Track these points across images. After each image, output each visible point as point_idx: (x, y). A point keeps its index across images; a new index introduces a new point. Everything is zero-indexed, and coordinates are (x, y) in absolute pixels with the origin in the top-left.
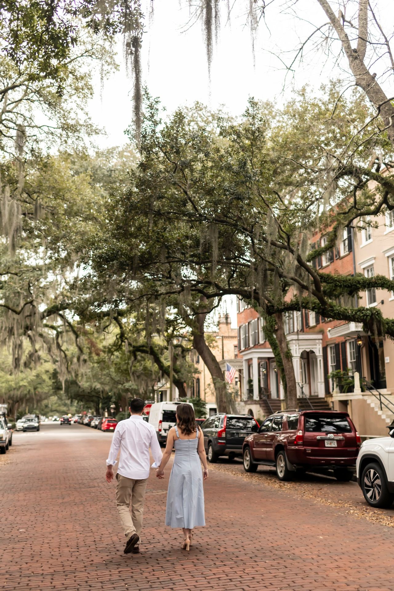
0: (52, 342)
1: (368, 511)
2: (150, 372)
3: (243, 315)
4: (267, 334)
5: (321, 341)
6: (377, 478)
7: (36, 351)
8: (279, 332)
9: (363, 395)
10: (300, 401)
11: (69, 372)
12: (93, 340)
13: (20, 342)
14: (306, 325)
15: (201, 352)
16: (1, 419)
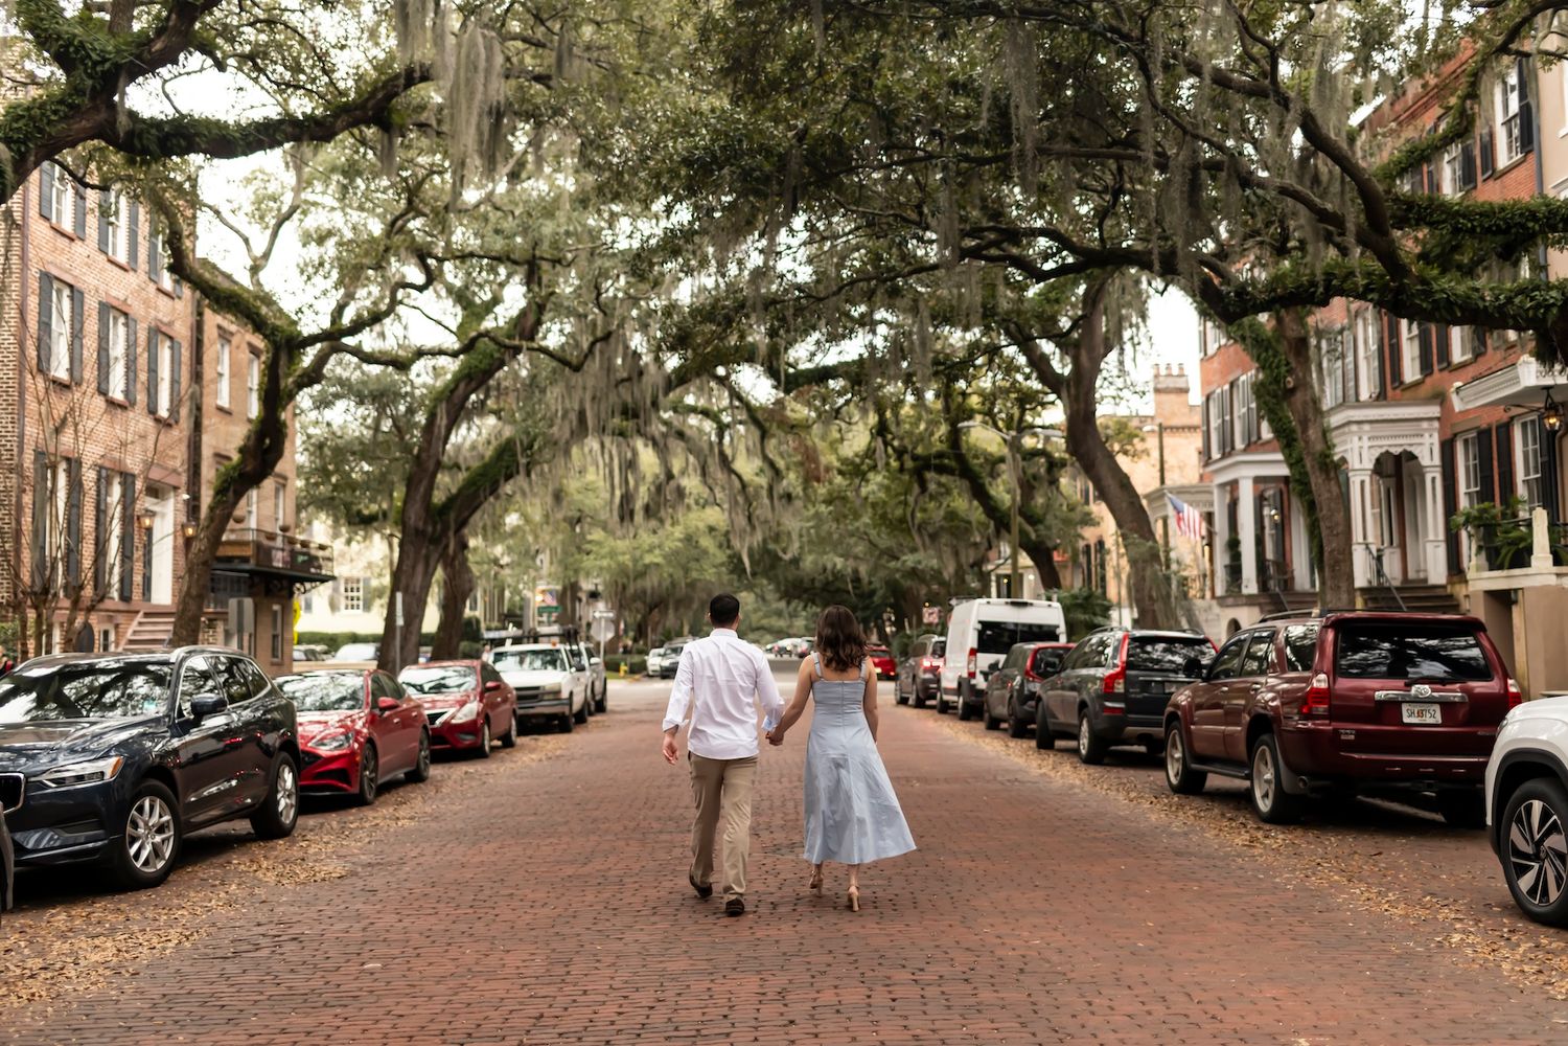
0: (707, 452)
1: (1514, 938)
2: (963, 525)
3: (1215, 364)
4: (1266, 403)
5: (1436, 424)
6: (1554, 828)
7: (671, 477)
8: (1299, 397)
9: (1558, 575)
10: (1371, 593)
11: (753, 528)
12: (809, 443)
13: (629, 455)
14: (1393, 382)
15: (1089, 467)
16: (559, 646)
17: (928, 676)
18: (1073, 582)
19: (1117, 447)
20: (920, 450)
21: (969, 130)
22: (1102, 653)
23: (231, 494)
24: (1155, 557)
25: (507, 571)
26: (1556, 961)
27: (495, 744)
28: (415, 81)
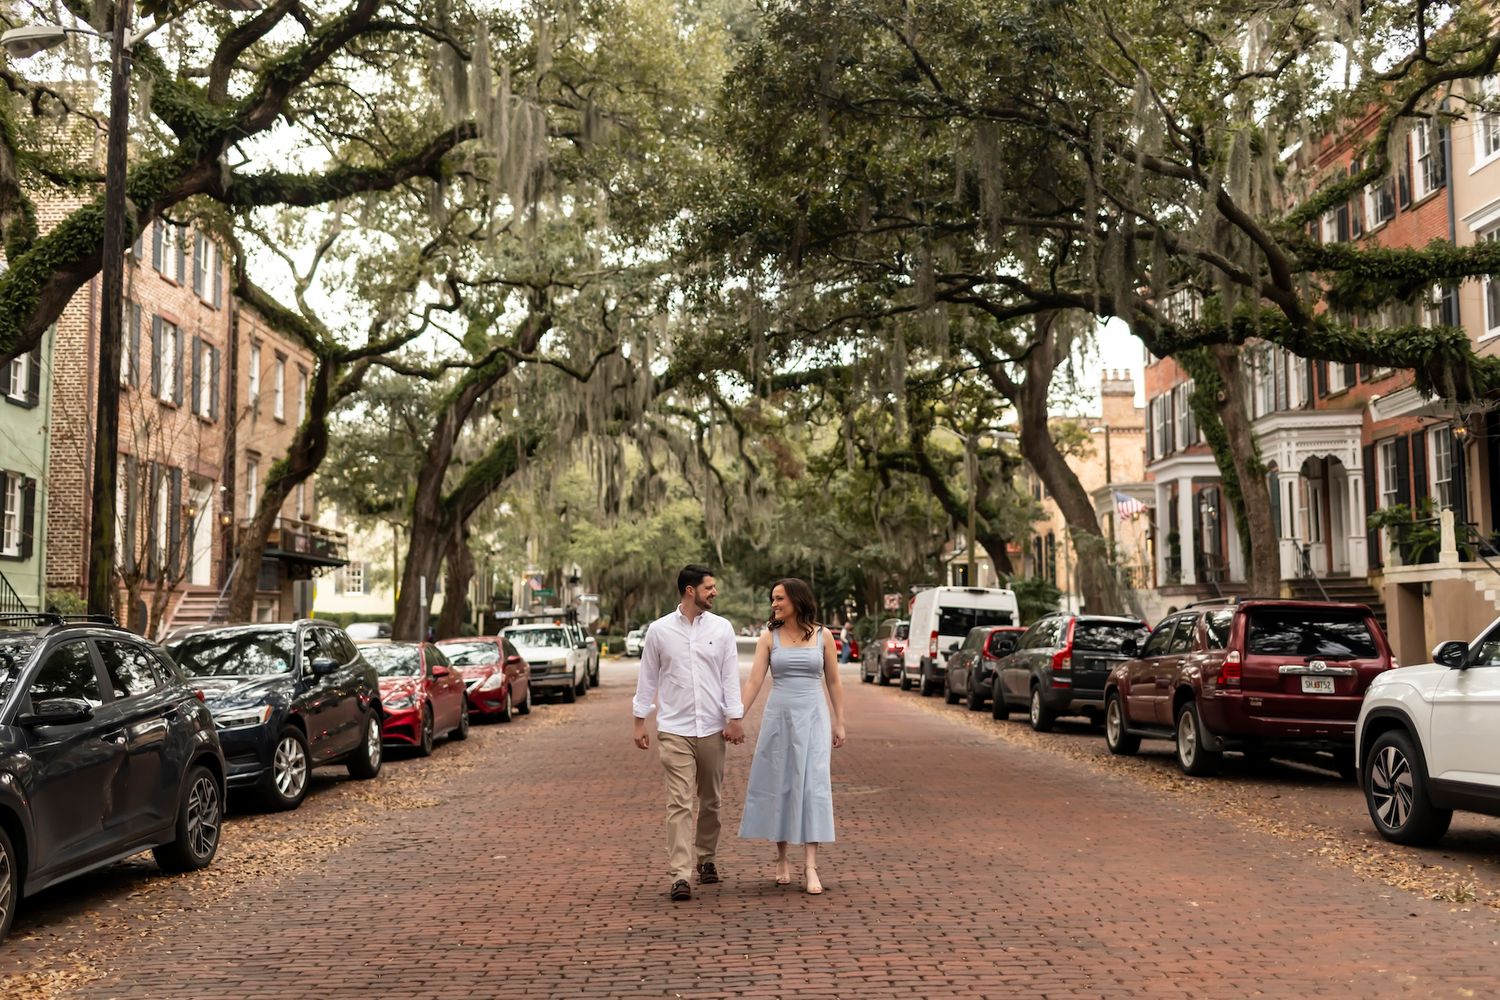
0: (687, 449)
2: (922, 518)
3: (1159, 372)
4: (1200, 413)
5: (1359, 431)
6: (1402, 769)
7: (653, 471)
8: (1230, 408)
9: (1463, 570)
10: (1299, 585)
11: (730, 520)
12: (782, 442)
13: (615, 451)
14: (1320, 392)
15: (1041, 469)
16: (563, 626)
17: (893, 656)
18: (1025, 572)
19: (1066, 447)
20: (884, 449)
21: (945, 203)
22: (1052, 635)
23: (280, 488)
24: (1101, 550)
25: (498, 558)
26: (1396, 865)
27: (515, 710)
28: (463, 138)
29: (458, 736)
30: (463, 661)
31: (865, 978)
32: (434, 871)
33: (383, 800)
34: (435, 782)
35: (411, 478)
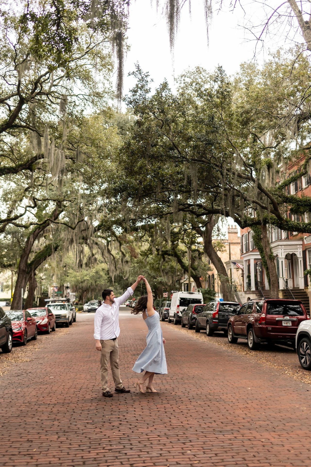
0: (104, 248)
2: (175, 270)
4: (256, 241)
5: (301, 246)
6: (308, 349)
7: (93, 255)
8: (264, 240)
10: (285, 291)
11: (116, 270)
12: (133, 246)
13: (81, 249)
14: (290, 234)
15: (210, 256)
16: (65, 303)
17: (166, 312)
18: (205, 286)
19: (218, 249)
20: (163, 249)
22: (213, 307)
24: (228, 281)
25: (44, 281)
26: (306, 376)
27: (51, 330)
28: (40, 158)
29: (34, 339)
30: (35, 315)
31: (159, 411)
32: (33, 382)
33: (14, 360)
34: (29, 354)
35: (18, 257)
